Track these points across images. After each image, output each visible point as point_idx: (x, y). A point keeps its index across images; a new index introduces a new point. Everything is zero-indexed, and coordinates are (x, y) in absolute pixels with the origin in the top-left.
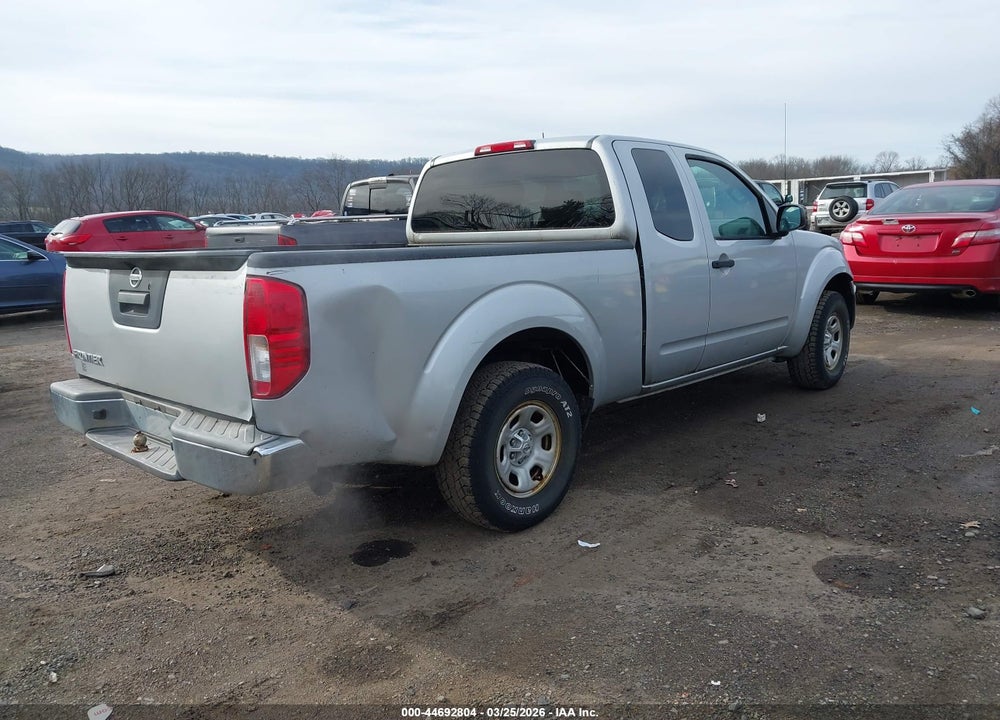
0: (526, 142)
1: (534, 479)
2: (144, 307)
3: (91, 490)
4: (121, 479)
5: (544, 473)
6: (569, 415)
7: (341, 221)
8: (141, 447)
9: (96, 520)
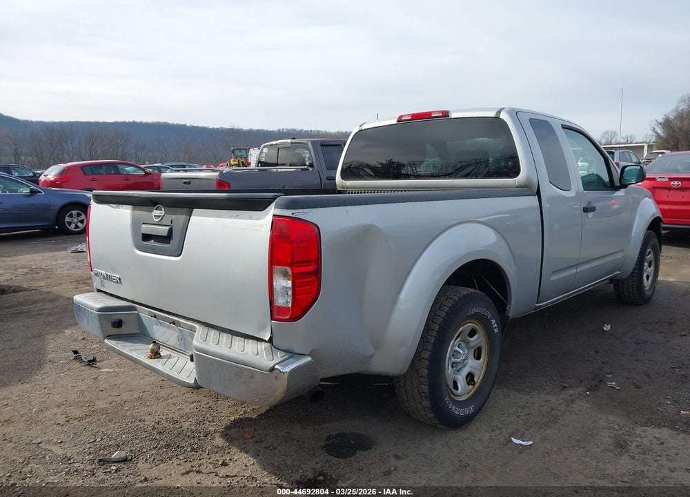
0: (442, 112)
1: (469, 384)
2: (167, 239)
3: (95, 379)
4: (117, 369)
5: (476, 379)
6: (496, 331)
7: (260, 170)
8: (156, 354)
9: (104, 406)
